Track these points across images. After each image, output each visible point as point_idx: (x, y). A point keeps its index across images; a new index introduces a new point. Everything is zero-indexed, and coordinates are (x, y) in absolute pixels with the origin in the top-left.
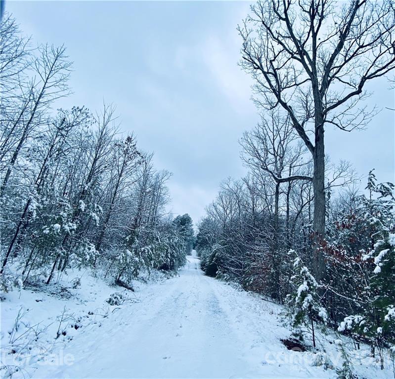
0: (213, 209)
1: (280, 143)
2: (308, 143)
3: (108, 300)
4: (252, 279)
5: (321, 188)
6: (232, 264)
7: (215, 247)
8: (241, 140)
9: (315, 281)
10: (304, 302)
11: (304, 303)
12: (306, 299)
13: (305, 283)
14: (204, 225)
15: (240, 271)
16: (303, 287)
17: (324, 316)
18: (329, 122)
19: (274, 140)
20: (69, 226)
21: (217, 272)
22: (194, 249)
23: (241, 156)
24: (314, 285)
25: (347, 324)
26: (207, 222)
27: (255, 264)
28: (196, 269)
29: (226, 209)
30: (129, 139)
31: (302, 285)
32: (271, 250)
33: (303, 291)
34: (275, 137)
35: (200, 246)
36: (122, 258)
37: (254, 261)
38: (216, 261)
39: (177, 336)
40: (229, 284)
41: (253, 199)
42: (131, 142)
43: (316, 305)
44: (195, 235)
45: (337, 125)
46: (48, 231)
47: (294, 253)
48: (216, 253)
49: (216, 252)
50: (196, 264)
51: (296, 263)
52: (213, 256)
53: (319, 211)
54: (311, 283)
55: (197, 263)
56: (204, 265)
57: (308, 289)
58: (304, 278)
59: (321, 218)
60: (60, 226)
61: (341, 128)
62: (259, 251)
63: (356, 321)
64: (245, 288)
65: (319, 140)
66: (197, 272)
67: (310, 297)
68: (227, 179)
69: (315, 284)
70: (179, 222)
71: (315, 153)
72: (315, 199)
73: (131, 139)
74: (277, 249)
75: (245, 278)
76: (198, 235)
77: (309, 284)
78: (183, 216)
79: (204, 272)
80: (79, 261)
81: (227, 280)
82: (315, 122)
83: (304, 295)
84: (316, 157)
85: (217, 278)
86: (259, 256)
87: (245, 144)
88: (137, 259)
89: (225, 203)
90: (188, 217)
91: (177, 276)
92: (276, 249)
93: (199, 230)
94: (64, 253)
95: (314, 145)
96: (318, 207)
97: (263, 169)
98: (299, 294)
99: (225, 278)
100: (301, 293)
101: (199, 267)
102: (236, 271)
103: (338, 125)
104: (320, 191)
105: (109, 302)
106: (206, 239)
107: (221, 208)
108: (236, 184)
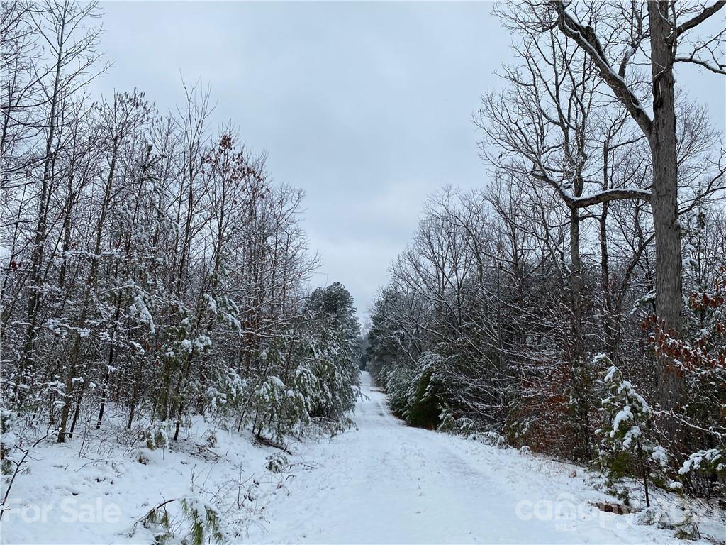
0: (408, 267)
1: (574, 93)
2: (638, 114)
3: (268, 465)
4: (527, 424)
5: (669, 219)
6: (475, 395)
7: (427, 360)
8: (478, 115)
9: (645, 404)
10: (625, 438)
11: (625, 440)
12: (628, 434)
13: (627, 408)
14: (382, 306)
15: (497, 409)
16: (624, 414)
17: (661, 459)
18: (684, 60)
19: (557, 86)
20: (202, 342)
21: (441, 417)
22: (363, 369)
23: (482, 152)
24: (644, 410)
25: (693, 462)
26: (391, 298)
27: (530, 390)
28: (381, 415)
29: (441, 263)
30: (226, 142)
31: (621, 412)
32: (565, 356)
33: (622, 421)
34: (560, 78)
35: (378, 360)
36: (266, 392)
37: (528, 385)
38: (434, 391)
39: (420, 495)
40: (474, 439)
41: (513, 237)
42: (229, 147)
43: (647, 444)
44: (364, 332)
45: (703, 64)
46: (172, 354)
47: (605, 359)
48: (430, 374)
49: (429, 372)
50: (378, 405)
51: (610, 375)
52: (425, 381)
53: (667, 267)
54: (639, 408)
55: (380, 403)
56: (401, 406)
57: (632, 417)
58: (627, 402)
59: (673, 282)
60: (190, 342)
61: (715, 71)
62: (537, 363)
63: (708, 457)
64: (513, 443)
65: (662, 104)
66: (387, 421)
67: (636, 431)
68: (442, 192)
69: (646, 408)
70: (319, 305)
71: (653, 136)
72: (658, 240)
73: (230, 139)
74: (579, 354)
75: (510, 423)
76: (371, 333)
77: (633, 410)
78: (329, 288)
79: (403, 421)
80: (223, 398)
81: (468, 431)
82: (653, 64)
83: (624, 427)
84: (656, 146)
85: (443, 430)
86: (539, 373)
87: (487, 122)
88: (291, 392)
89: (436, 248)
90: (342, 290)
91: (353, 429)
92: (577, 354)
93: (371, 322)
94: (198, 387)
95: (651, 116)
96: (665, 259)
97: (536, 176)
98: (616, 426)
99: (465, 425)
100: (620, 424)
101: (386, 410)
102: (487, 410)
103: (708, 63)
104: (666, 224)
105: (270, 467)
106: (397, 343)
107: (428, 263)
108: (467, 203)
